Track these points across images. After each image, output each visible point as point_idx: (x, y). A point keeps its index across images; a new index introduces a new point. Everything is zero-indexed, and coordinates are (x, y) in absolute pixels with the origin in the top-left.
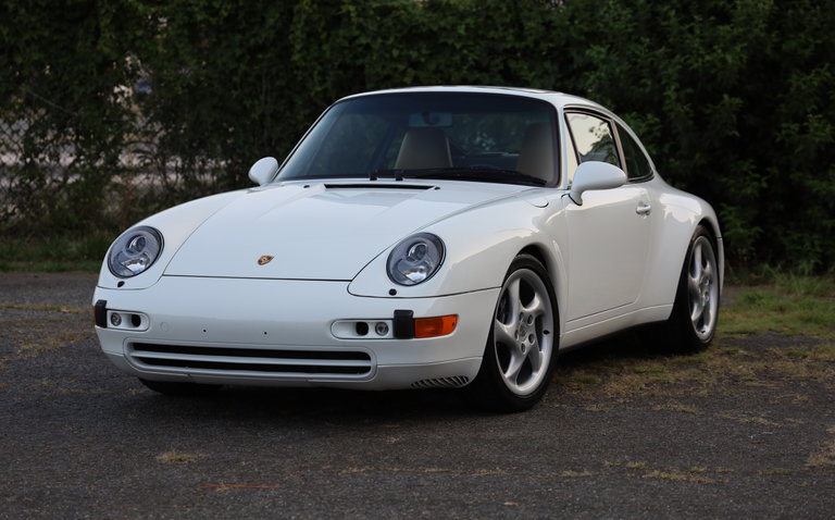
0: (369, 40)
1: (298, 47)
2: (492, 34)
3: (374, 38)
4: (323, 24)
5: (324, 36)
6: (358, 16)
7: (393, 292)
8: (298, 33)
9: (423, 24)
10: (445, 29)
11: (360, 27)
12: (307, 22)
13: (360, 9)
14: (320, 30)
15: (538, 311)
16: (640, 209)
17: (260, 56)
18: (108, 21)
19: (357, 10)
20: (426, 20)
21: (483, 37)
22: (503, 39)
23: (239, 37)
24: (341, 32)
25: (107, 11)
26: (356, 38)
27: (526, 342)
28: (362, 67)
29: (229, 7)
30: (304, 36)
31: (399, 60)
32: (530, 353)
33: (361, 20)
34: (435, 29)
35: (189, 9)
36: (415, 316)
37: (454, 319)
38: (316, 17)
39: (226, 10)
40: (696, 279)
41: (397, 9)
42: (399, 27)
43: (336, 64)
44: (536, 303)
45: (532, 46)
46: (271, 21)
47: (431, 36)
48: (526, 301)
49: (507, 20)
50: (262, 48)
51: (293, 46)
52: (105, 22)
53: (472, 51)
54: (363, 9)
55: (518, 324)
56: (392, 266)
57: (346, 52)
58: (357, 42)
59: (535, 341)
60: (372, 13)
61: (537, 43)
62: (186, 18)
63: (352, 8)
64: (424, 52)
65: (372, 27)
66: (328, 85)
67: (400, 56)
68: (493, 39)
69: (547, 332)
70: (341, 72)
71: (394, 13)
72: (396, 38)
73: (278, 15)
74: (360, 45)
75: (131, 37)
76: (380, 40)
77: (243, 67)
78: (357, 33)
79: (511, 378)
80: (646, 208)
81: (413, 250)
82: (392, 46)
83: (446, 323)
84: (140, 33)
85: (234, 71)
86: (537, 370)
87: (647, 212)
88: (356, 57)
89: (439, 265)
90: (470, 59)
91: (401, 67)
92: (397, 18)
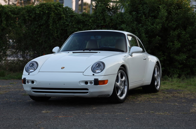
0: (68, 23)
1: (51, 25)
2: (98, 22)
3: (70, 23)
4: (57, 19)
5: (57, 22)
6: (65, 17)
7: (93, 75)
8: (51, 21)
9: (81, 19)
10: (87, 20)
11: (66, 20)
12: (53, 19)
13: (66, 16)
14: (56, 21)
15: (124, 80)
16: (144, 58)
17: (41, 27)
18: (4, 19)
19: (65, 16)
20: (82, 18)
21: (96, 22)
22: (101, 23)
23: (36, 22)
24: (62, 21)
25: (4, 16)
26: (65, 23)
27: (122, 87)
28: (67, 30)
29: (34, 15)
30: (52, 22)
32: (123, 90)
33: (66, 18)
34: (84, 20)
35: (24, 16)
36: (99, 80)
37: (107, 81)
38: (55, 18)
39: (33, 16)
40: (156, 75)
41: (75, 16)
42: (75, 20)
43: (60, 29)
44: (124, 78)
45: (108, 24)
46: (44, 19)
47: (83, 22)
48: (122, 78)
49: (102, 18)
50: (42, 25)
51: (50, 25)
52: (3, 19)
53: (93, 26)
54: (67, 16)
55: (120, 83)
56: (93, 69)
57: (63, 26)
58: (65, 24)
59: (124, 87)
60: (69, 17)
61: (109, 24)
62: (23, 18)
63: (64, 15)
64: (82, 26)
65: (69, 20)
66: (58, 34)
67: (76, 27)
68: (98, 23)
69: (126, 85)
70: (61, 31)
71: (74, 17)
72: (75, 23)
73: (46, 17)
74: (66, 24)
75: (10, 23)
76: (71, 23)
77: (37, 30)
78: (65, 21)
79: (119, 95)
80: (145, 58)
81: (97, 65)
82: (74, 24)
83: (106, 82)
84: (12, 22)
85: (35, 31)
86: (124, 94)
87: (145, 59)
88: (65, 27)
89: (104, 69)
90: (93, 28)
92: (75, 18)
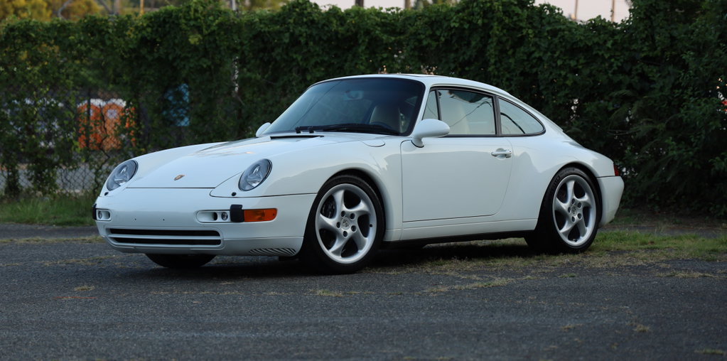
0: (541, 54)
1: (492, 61)
2: (634, 47)
3: (545, 52)
4: (510, 43)
5: (510, 52)
6: (535, 36)
8: (492, 51)
9: (581, 40)
10: (598, 44)
11: (535, 44)
12: (500, 42)
13: (537, 32)
14: (508, 48)
17: (467, 69)
18: (364, 48)
19: (534, 32)
20: (582, 38)
21: (628, 49)
22: (641, 51)
24: (522, 49)
25: (363, 41)
26: (532, 53)
28: (536, 74)
29: (446, 34)
30: (497, 53)
31: (561, 68)
33: (537, 39)
34: (590, 44)
35: (418, 37)
38: (504, 39)
39: (444, 36)
42: (564, 44)
43: (518, 72)
45: (659, 54)
46: (473, 43)
47: (588, 49)
49: (644, 36)
51: (489, 60)
53: (618, 60)
54: (539, 32)
57: (526, 63)
58: (533, 56)
60: (546, 34)
61: (663, 51)
62: (416, 44)
63: (530, 31)
64: (582, 61)
65: (544, 45)
67: (563, 64)
68: (634, 50)
70: (522, 78)
71: (560, 34)
72: (561, 52)
73: (479, 39)
74: (535, 58)
75: (380, 58)
76: (549, 54)
82: (558, 58)
88: (533, 67)
90: (615, 65)
91: (563, 73)
92: (563, 37)
